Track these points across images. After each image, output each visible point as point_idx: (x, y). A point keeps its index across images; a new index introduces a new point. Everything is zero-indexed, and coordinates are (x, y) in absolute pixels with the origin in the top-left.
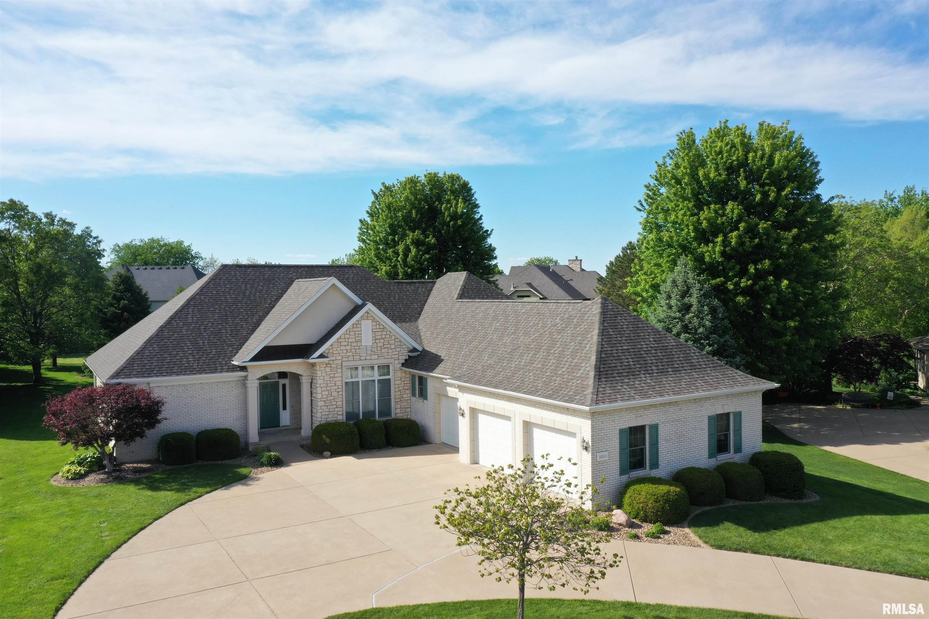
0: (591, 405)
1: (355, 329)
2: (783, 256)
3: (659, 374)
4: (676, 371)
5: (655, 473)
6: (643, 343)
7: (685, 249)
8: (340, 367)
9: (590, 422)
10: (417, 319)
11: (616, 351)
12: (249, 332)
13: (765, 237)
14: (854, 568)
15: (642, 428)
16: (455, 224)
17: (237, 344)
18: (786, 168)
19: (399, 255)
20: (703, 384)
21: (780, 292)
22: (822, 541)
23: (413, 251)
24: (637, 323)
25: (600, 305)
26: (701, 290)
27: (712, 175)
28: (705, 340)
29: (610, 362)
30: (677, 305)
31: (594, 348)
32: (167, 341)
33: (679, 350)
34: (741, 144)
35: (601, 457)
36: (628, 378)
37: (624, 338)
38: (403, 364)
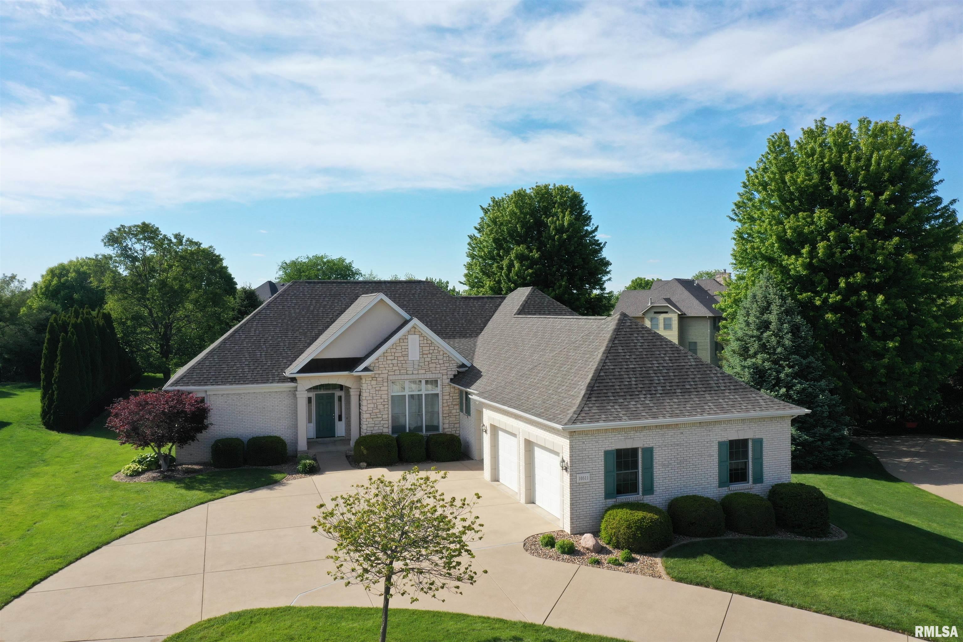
1: (400, 344)
2: (879, 267)
3: (664, 395)
4: (686, 392)
5: (648, 499)
6: (655, 362)
8: (386, 380)
9: (568, 441)
10: (478, 334)
11: (619, 370)
12: (306, 345)
13: (858, 247)
14: (825, 614)
15: (634, 451)
16: (561, 237)
18: (887, 169)
19: (503, 270)
20: (713, 407)
21: (875, 309)
22: (807, 583)
24: (655, 341)
25: (616, 322)
26: (781, 306)
27: (800, 180)
28: (785, 361)
29: (608, 381)
30: (755, 322)
31: (595, 366)
32: (227, 352)
33: (697, 370)
35: (581, 478)
36: (625, 398)
37: (633, 357)
38: (451, 379)
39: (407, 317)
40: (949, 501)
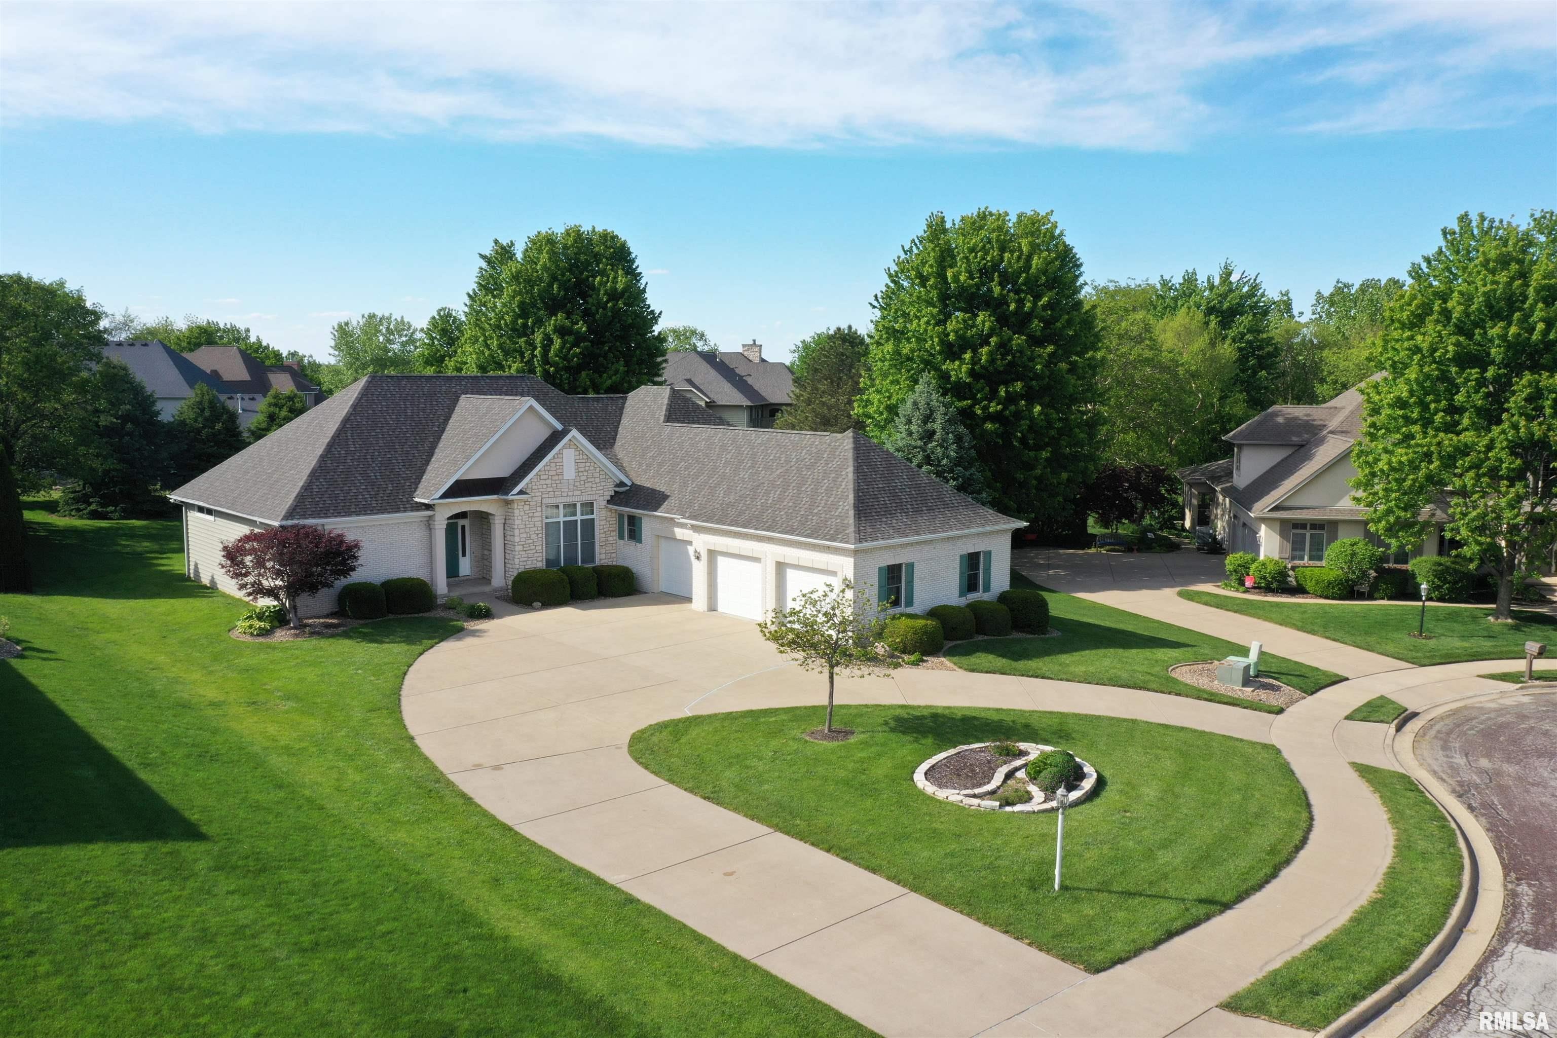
0: (855, 544)
2: (1037, 377)
3: (915, 513)
4: (930, 509)
5: (909, 610)
7: (928, 364)
9: (852, 560)
10: (612, 445)
11: (872, 490)
13: (1018, 354)
14: (1084, 683)
15: (899, 566)
17: (414, 477)
18: (1045, 272)
20: (956, 523)
21: (1032, 419)
23: (557, 342)
25: (851, 440)
26: (945, 414)
27: (962, 278)
29: (867, 501)
30: (918, 432)
31: (851, 486)
32: (333, 473)
34: (997, 241)
36: (886, 517)
37: (879, 476)
38: (608, 501)
39: (559, 427)
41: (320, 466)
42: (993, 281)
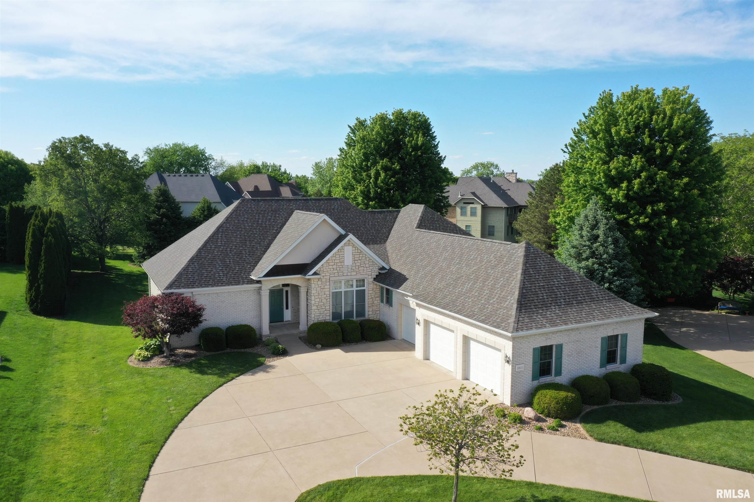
0: (512, 332)
1: (340, 253)
2: (675, 199)
3: (566, 306)
4: (579, 303)
5: (559, 380)
6: (555, 280)
7: (597, 190)
8: (328, 281)
9: (511, 343)
10: (385, 241)
11: (534, 288)
12: (262, 253)
13: (661, 184)
14: (698, 461)
15: (551, 347)
16: (416, 154)
17: (254, 262)
18: (683, 128)
19: (371, 178)
20: (599, 314)
21: (670, 228)
22: (678, 438)
23: (383, 175)
24: (552, 263)
25: (524, 249)
26: (607, 224)
27: (622, 133)
28: (608, 264)
29: (529, 296)
30: (587, 236)
31: (518, 285)
32: (204, 260)
33: (583, 285)
34: (648, 107)
35: (519, 368)
36: (542, 309)
37: (541, 277)
38: (374, 279)
39: (343, 232)
40: (719, 363)
41: (197, 255)
42: (645, 134)
